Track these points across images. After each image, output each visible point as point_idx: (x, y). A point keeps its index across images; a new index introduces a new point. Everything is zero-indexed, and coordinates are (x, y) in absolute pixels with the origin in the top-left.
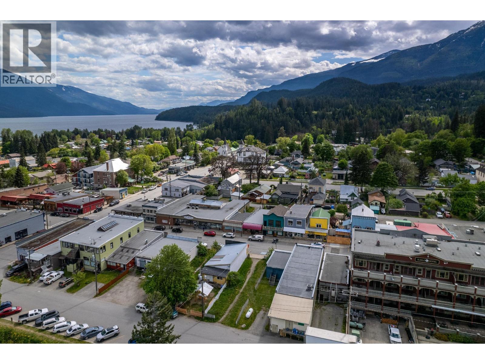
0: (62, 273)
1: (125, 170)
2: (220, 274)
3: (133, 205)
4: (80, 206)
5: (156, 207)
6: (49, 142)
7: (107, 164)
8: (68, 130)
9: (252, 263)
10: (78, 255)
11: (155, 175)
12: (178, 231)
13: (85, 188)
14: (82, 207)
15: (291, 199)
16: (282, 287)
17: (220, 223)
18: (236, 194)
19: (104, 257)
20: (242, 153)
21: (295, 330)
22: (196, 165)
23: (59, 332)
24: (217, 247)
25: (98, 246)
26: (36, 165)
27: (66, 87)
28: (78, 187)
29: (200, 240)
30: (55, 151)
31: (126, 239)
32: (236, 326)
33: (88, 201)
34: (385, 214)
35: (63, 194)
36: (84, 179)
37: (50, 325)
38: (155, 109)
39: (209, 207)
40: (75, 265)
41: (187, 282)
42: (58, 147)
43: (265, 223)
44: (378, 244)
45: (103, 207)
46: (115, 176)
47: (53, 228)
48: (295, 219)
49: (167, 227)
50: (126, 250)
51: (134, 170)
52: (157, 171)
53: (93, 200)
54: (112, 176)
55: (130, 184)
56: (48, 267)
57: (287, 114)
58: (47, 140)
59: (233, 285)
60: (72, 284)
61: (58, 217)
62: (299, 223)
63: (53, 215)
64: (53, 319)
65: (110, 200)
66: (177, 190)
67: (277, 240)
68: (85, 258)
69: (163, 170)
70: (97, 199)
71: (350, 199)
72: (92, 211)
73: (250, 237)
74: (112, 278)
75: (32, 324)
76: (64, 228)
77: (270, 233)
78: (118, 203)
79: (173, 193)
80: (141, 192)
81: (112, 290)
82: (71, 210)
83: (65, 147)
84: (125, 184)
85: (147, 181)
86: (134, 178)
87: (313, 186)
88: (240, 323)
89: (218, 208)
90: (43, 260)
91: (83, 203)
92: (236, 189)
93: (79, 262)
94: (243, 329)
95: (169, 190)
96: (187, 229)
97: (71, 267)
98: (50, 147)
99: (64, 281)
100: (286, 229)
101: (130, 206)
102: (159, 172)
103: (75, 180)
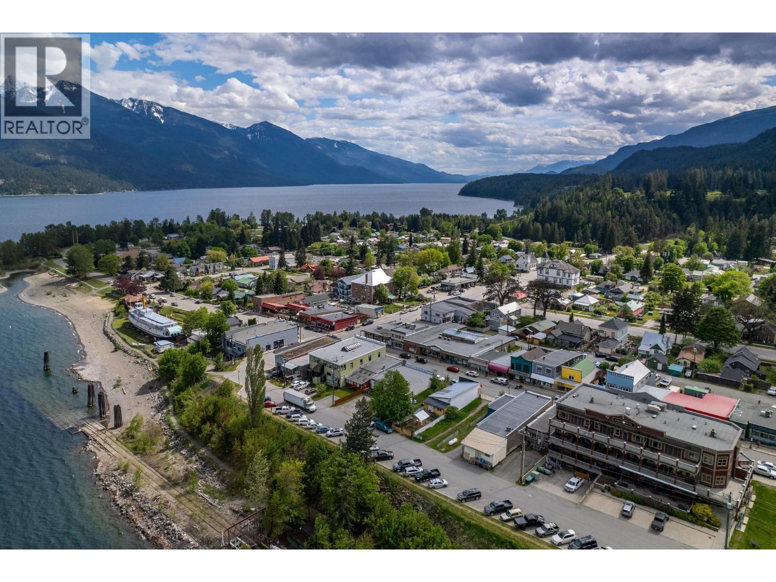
0: (308, 383)
1: (385, 284)
2: (441, 407)
3: (384, 327)
4: (332, 323)
5: (405, 334)
6: (311, 233)
7: (366, 275)
8: (335, 213)
9: (480, 403)
10: (323, 369)
11: (422, 292)
12: (421, 361)
13: (342, 300)
14: (334, 323)
15: (571, 342)
16: (485, 424)
17: (466, 359)
18: (504, 327)
19: (344, 375)
20: (545, 269)
21: (481, 459)
22: (479, 281)
23: (301, 424)
24: (449, 382)
25: (340, 363)
26: (295, 265)
27: (339, 143)
28: (335, 299)
29: (435, 373)
30: (317, 245)
31: (366, 361)
32: (437, 449)
33: (339, 318)
34: (689, 378)
35: (318, 307)
36: (342, 290)
37: (296, 419)
38: (464, 174)
39: (462, 340)
40: (319, 378)
41: (404, 405)
42: (320, 240)
43: (512, 367)
44: (592, 401)
45: (355, 326)
46: (373, 291)
47: (305, 342)
48: (544, 366)
49: (413, 356)
50: (365, 371)
51: (397, 285)
52: (428, 285)
53: (346, 316)
54: (371, 290)
55: (390, 302)
56: (298, 377)
57: (654, 202)
58: (308, 232)
59: (451, 419)
60: (316, 394)
61: (311, 331)
62: (549, 371)
63: (307, 328)
64: (298, 415)
65: (365, 319)
66: (438, 315)
67: (521, 387)
68: (329, 374)
69: (435, 286)
70: (350, 316)
71: (652, 352)
72: (344, 329)
73: (493, 379)
74: (348, 394)
75: (284, 416)
76: (313, 343)
77: (517, 377)
78: (371, 323)
79: (433, 318)
80: (399, 312)
81: (346, 404)
82: (323, 326)
83: (329, 240)
84: (384, 301)
85: (411, 299)
86: (396, 295)
87: (605, 329)
88: (441, 447)
89: (472, 343)
90: (295, 369)
91: (336, 319)
92: (509, 322)
93: (323, 376)
94: (442, 452)
95: (429, 313)
96: (432, 362)
97: (316, 380)
98: (311, 239)
99: (309, 390)
100: (534, 376)
101: (380, 328)
102: (429, 288)
103: (332, 290)
